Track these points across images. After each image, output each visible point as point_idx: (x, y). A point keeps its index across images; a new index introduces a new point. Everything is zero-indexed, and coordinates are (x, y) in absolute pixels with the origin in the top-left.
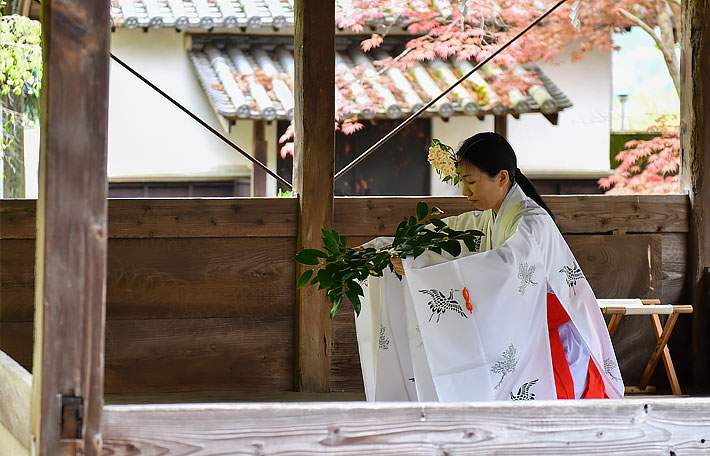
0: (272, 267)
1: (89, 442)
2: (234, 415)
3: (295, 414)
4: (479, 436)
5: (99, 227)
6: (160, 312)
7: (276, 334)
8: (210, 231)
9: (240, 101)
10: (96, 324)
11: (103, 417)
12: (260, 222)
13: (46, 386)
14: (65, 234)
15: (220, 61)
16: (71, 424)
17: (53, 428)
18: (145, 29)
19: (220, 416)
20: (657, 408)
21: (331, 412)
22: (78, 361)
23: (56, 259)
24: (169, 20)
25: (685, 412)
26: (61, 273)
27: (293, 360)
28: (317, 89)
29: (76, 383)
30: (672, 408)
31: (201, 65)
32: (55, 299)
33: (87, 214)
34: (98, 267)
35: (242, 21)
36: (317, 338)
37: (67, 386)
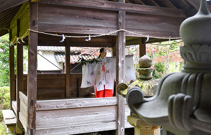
0: (62, 82)
1: (34, 106)
2: (54, 102)
3: (61, 101)
4: (84, 103)
5: (36, 79)
6: (48, 88)
7: (63, 91)
8: (54, 78)
9: (61, 60)
10: (35, 91)
11: (36, 102)
12: (61, 77)
13: (29, 99)
14: (31, 80)
15: (58, 55)
16: (32, 104)
17: (30, 104)
18: (49, 51)
19: (52, 102)
20: (105, 98)
21: (66, 101)
22: (33, 96)
23: (30, 83)
24: (52, 50)
25: (108, 99)
26: (31, 85)
27: (65, 94)
28: (68, 59)
29: (33, 98)
30: (108, 98)
31: (56, 56)
32: (30, 88)
33: (34, 77)
34: (35, 84)
35: (61, 50)
36: (68, 91)
37: (32, 99)
